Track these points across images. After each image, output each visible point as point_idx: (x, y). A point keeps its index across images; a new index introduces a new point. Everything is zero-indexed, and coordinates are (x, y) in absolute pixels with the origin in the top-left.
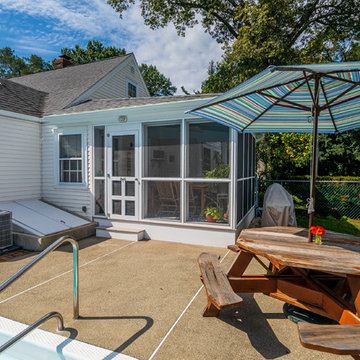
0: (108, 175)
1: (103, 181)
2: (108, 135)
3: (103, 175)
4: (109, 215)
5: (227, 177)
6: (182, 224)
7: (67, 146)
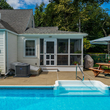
0: (45, 53)
1: (43, 55)
2: (45, 41)
3: (43, 53)
4: (45, 65)
5: (81, 53)
6: (69, 66)
7: (28, 44)
